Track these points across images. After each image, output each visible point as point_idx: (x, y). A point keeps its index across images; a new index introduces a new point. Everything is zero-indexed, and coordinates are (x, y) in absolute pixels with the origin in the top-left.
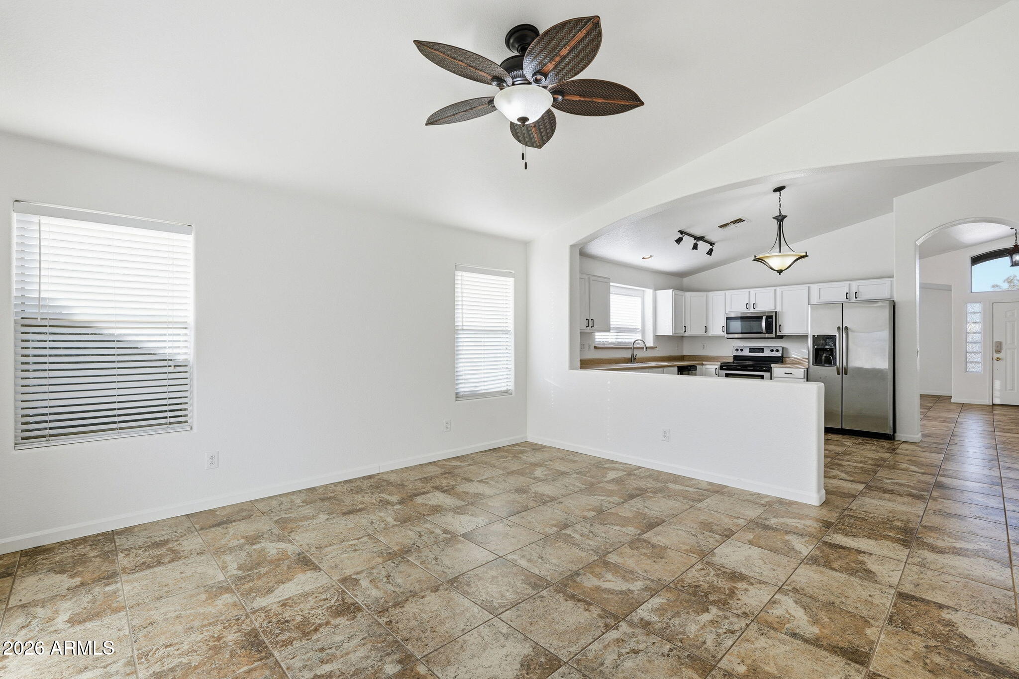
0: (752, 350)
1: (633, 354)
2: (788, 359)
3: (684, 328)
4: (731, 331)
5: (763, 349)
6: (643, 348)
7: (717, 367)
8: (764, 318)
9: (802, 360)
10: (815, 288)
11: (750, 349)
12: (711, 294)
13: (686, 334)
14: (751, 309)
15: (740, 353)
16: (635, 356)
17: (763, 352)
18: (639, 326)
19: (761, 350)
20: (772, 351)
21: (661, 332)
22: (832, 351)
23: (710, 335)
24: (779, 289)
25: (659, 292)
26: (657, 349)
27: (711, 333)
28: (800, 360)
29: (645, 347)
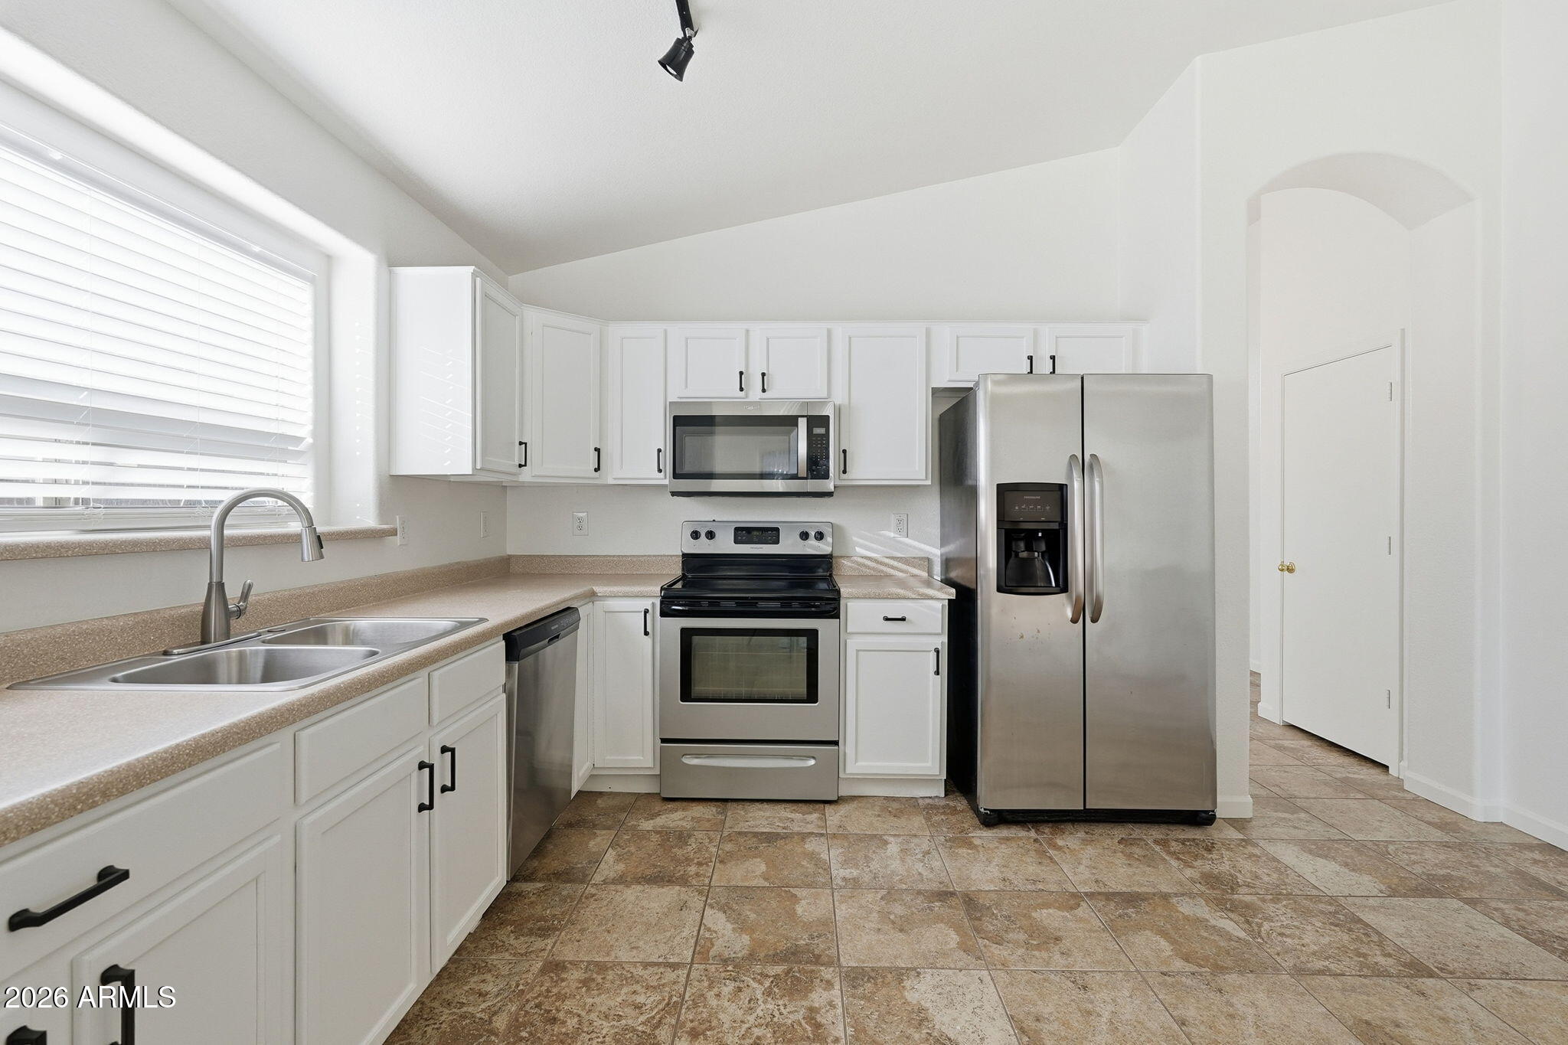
0: (744, 534)
1: (218, 587)
2: (845, 562)
3: (518, 451)
4: (688, 468)
5: (777, 530)
6: (295, 539)
7: (647, 604)
8: (802, 424)
9: (886, 565)
10: (944, 333)
11: (737, 529)
12: (617, 331)
13: (526, 475)
14: (751, 393)
15: (704, 547)
16: (233, 592)
17: (777, 542)
18: (300, 422)
19: (771, 534)
20: (805, 536)
21: (416, 462)
22: (1056, 543)
23: (611, 481)
24: (840, 331)
25: (405, 273)
26: (397, 540)
27: (614, 474)
28: (881, 563)
29: (307, 542)
